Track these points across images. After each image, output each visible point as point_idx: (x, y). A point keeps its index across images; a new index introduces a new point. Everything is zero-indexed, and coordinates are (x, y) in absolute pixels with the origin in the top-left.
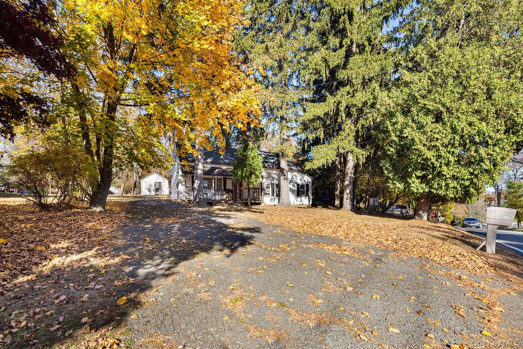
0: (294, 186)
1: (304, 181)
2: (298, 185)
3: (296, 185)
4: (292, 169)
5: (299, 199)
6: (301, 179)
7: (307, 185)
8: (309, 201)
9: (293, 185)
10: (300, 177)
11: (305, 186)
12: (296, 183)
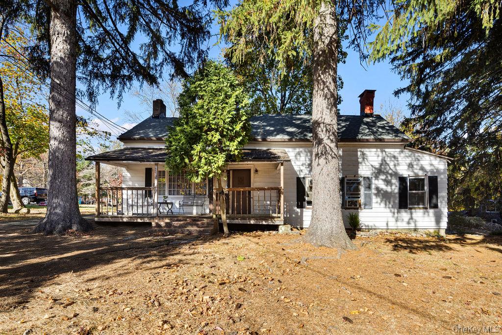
0: (388, 182)
1: (422, 169)
2: (402, 180)
3: (395, 181)
4: (381, 140)
5: (405, 215)
6: (411, 166)
7: (433, 181)
8: (438, 221)
9: (385, 180)
10: (408, 161)
11: (426, 182)
12: (395, 174)
